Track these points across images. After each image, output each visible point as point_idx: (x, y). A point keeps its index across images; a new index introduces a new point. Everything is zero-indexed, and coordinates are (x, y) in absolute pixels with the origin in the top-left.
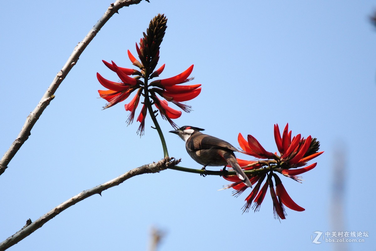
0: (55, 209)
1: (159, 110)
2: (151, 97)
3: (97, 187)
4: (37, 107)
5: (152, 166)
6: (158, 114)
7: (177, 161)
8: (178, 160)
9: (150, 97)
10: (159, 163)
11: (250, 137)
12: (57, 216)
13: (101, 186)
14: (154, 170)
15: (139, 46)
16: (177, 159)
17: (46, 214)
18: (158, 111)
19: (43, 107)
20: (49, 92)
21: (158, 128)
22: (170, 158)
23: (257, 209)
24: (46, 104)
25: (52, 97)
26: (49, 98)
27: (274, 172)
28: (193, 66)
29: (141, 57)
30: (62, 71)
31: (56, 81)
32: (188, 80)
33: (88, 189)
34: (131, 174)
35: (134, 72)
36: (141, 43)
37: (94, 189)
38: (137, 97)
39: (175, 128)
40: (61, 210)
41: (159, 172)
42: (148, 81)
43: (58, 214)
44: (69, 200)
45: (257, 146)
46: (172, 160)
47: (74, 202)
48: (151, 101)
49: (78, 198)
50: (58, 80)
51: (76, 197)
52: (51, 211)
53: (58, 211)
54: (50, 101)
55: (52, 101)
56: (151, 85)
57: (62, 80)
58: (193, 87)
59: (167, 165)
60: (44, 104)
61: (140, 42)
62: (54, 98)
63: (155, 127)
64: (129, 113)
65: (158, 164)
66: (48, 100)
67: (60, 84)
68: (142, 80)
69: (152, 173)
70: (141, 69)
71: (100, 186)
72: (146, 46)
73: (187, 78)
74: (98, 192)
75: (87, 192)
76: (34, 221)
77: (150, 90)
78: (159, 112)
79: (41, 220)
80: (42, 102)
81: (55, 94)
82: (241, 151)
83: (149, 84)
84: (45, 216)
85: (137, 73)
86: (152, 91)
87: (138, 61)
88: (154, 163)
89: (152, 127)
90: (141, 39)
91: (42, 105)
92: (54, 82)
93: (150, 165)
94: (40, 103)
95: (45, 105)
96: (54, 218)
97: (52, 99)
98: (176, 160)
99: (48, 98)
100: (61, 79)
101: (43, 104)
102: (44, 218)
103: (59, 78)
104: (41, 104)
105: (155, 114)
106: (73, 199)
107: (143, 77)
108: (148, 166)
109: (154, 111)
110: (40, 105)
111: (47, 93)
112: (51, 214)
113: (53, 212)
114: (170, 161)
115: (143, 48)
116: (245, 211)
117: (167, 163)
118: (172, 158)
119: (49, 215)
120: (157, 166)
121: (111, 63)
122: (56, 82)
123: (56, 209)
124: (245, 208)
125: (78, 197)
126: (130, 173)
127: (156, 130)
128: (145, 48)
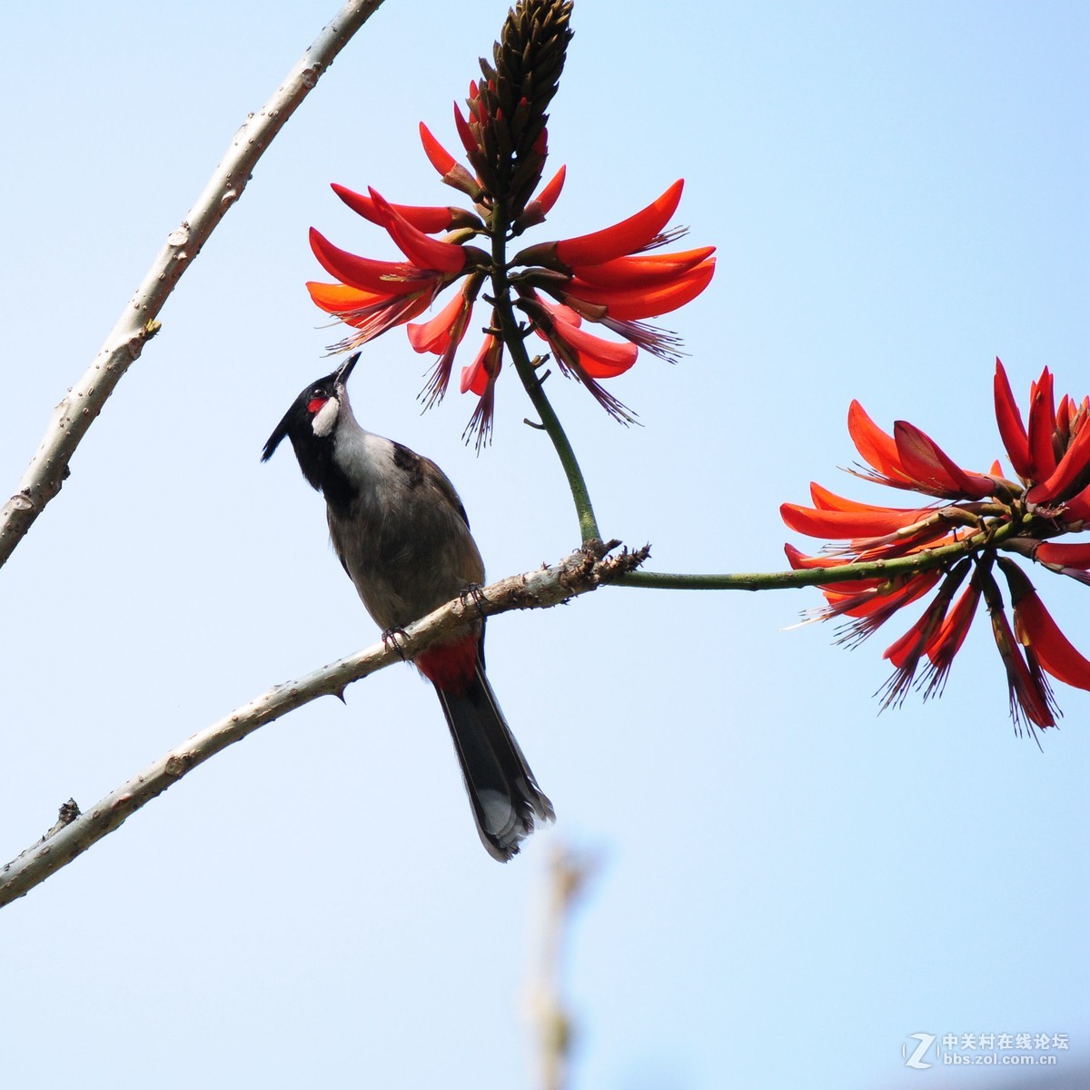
0: (167, 758)
1: (552, 355)
2: (520, 304)
3: (326, 671)
4: (93, 367)
5: (538, 579)
6: (548, 373)
7: (635, 555)
8: (640, 549)
9: (514, 308)
10: (565, 571)
11: (902, 429)
12: (175, 787)
13: (344, 666)
14: (548, 595)
15: (466, 114)
16: (635, 546)
17: (134, 781)
18: (547, 357)
19: (117, 366)
20: (137, 308)
21: (550, 423)
22: (606, 540)
23: (934, 688)
24: (129, 353)
25: (150, 328)
26: (140, 331)
27: (1001, 553)
28: (679, 186)
29: (474, 158)
30: (185, 225)
31: (164, 266)
32: (663, 240)
33: (293, 680)
34: (456, 615)
35: (454, 218)
36: (475, 101)
37: (316, 677)
38: (463, 304)
39: (618, 415)
40: (189, 762)
41: (564, 602)
42: (507, 244)
43: (178, 777)
44: (222, 724)
45: (933, 462)
46: (616, 553)
47: (240, 730)
48: (523, 324)
49: (254, 716)
50: (174, 260)
51: (245, 711)
52: (153, 766)
53: (180, 767)
54: (143, 345)
55: (148, 343)
56: (519, 261)
57: (186, 262)
58: (683, 262)
59: (597, 576)
60: (120, 355)
61: (469, 97)
62: (155, 331)
63: (539, 421)
64: (432, 360)
65: (560, 573)
66: (134, 341)
67: (180, 275)
68: (483, 243)
69: (539, 609)
70: (478, 199)
71: (340, 664)
72: (494, 114)
73: (660, 233)
74: (334, 687)
75: (290, 689)
76: (88, 808)
77: (515, 281)
78: (552, 363)
79: (113, 804)
80: (114, 347)
81: (161, 318)
82: (866, 474)
83: (509, 258)
84: (130, 786)
85: (466, 220)
86: (525, 284)
87: (465, 171)
88: (546, 568)
89: (526, 421)
90: (473, 83)
91: (110, 361)
92: (156, 270)
93: (529, 577)
94: (103, 352)
95: (122, 359)
96: (163, 793)
97: (149, 335)
98: (630, 553)
99: (136, 334)
100: (182, 259)
101: (115, 354)
102: (128, 795)
103: (177, 253)
104: (109, 355)
105: (539, 373)
106: (236, 720)
107: (488, 233)
108: (524, 580)
109: (532, 358)
110: (101, 362)
111: (130, 313)
112: (153, 777)
113: (161, 772)
114: (609, 559)
115: (484, 124)
116: (888, 703)
117: (597, 565)
118: (614, 544)
119: (146, 782)
120: (559, 579)
121: (368, 195)
122: (166, 271)
123: (172, 759)
124: (891, 692)
125: (257, 710)
126: (454, 611)
127: (545, 432)
128: (491, 121)
